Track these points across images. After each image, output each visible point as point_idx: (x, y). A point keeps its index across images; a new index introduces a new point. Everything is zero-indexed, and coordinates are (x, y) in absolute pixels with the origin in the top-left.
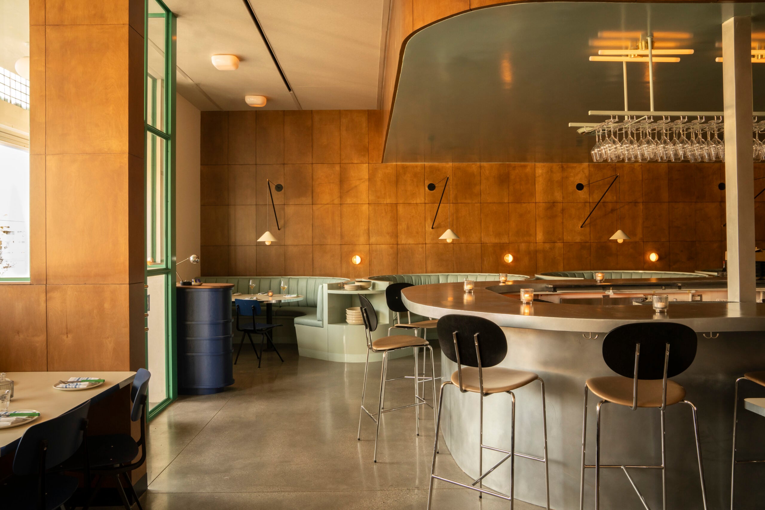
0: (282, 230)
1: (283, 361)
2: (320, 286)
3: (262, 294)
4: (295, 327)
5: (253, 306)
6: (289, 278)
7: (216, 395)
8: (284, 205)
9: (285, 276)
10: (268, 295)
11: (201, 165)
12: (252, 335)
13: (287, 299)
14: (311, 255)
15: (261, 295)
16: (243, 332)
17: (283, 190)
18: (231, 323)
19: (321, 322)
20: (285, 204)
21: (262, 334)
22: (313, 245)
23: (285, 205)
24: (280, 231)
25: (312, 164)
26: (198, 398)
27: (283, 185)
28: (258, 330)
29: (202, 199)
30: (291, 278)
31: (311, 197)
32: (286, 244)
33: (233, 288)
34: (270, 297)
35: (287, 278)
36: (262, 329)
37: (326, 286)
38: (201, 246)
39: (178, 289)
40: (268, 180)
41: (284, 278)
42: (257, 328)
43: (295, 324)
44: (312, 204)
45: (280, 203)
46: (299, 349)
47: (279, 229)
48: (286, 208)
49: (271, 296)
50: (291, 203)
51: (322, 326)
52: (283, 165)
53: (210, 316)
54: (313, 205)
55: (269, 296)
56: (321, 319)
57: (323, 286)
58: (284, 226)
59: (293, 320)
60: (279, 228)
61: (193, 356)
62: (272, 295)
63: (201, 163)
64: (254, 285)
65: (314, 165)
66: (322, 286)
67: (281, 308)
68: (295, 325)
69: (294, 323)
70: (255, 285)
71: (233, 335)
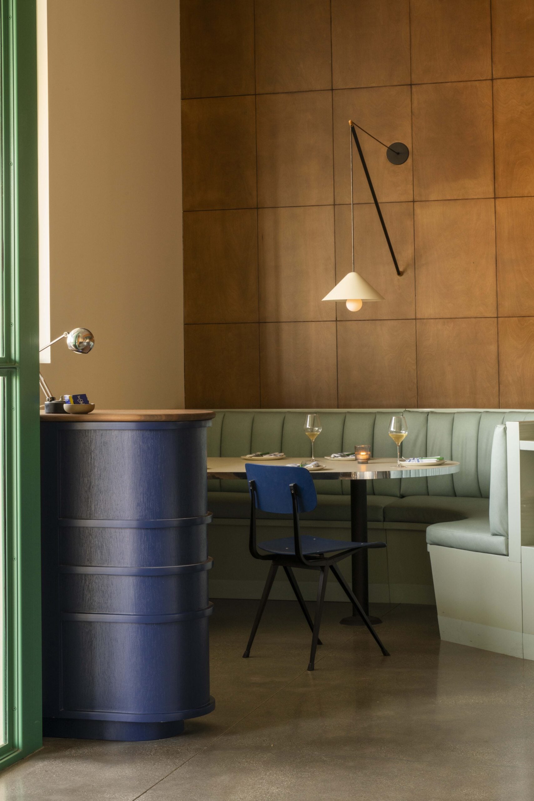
0: (409, 273)
1: (385, 653)
2: (499, 430)
3: (342, 456)
4: (429, 553)
5: (292, 485)
6: (428, 413)
7: (155, 745)
8: (414, 201)
9: (418, 407)
10: (356, 459)
11: (184, 98)
12: (296, 571)
13: (407, 469)
14: (493, 348)
15: (340, 458)
16: (270, 562)
17: (409, 160)
18: (203, 529)
19: (502, 539)
20: (417, 198)
21: (323, 568)
22: (497, 317)
23: (416, 204)
24: (402, 277)
25: (492, 80)
26: (98, 749)
27: (409, 147)
28: (308, 557)
29: (185, 194)
30: (432, 412)
31: (490, 176)
32: (419, 316)
33: (210, 424)
34: (363, 463)
35: (422, 413)
36: (321, 554)
37: (513, 427)
38: (187, 324)
39: (44, 421)
40: (352, 123)
41: (413, 412)
42: (304, 552)
43: (428, 545)
44: (495, 198)
45: (403, 199)
46: (441, 619)
47: (399, 273)
48: (418, 211)
49: (366, 462)
50: (432, 198)
51: (505, 553)
52: (410, 86)
53: (138, 505)
54: (497, 200)
55: (359, 463)
56: (501, 530)
57: (505, 429)
58: (415, 262)
59: (424, 532)
60: (401, 269)
61: (90, 623)
62: (368, 459)
63: (182, 94)
64: (317, 431)
65: (498, 83)
66: (503, 427)
67: (404, 499)
68: (431, 548)
69: (427, 541)
70: (320, 430)
71: (209, 565)
